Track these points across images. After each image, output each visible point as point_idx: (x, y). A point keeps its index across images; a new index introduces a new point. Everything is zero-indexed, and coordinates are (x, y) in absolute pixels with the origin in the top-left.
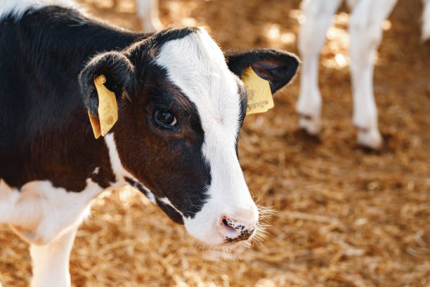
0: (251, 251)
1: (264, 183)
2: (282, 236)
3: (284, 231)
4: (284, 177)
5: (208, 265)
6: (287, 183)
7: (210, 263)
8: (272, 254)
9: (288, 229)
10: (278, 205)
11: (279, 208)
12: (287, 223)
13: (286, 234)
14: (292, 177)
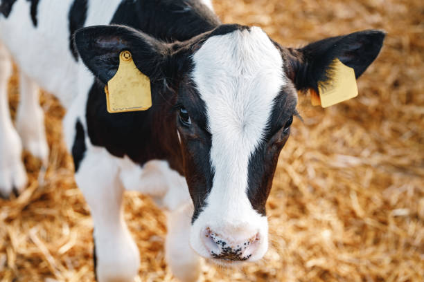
0: (377, 153)
1: (389, 73)
2: (407, 134)
3: (409, 129)
4: (408, 65)
5: (334, 173)
6: (411, 72)
7: (336, 169)
8: (399, 157)
9: (414, 127)
10: (404, 98)
11: (405, 102)
12: (412, 120)
13: (413, 132)
14: (417, 65)
